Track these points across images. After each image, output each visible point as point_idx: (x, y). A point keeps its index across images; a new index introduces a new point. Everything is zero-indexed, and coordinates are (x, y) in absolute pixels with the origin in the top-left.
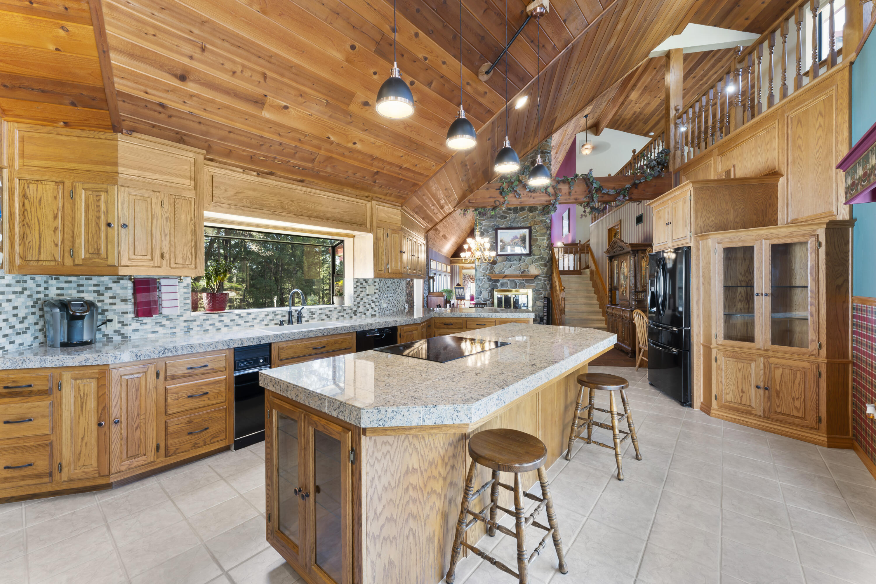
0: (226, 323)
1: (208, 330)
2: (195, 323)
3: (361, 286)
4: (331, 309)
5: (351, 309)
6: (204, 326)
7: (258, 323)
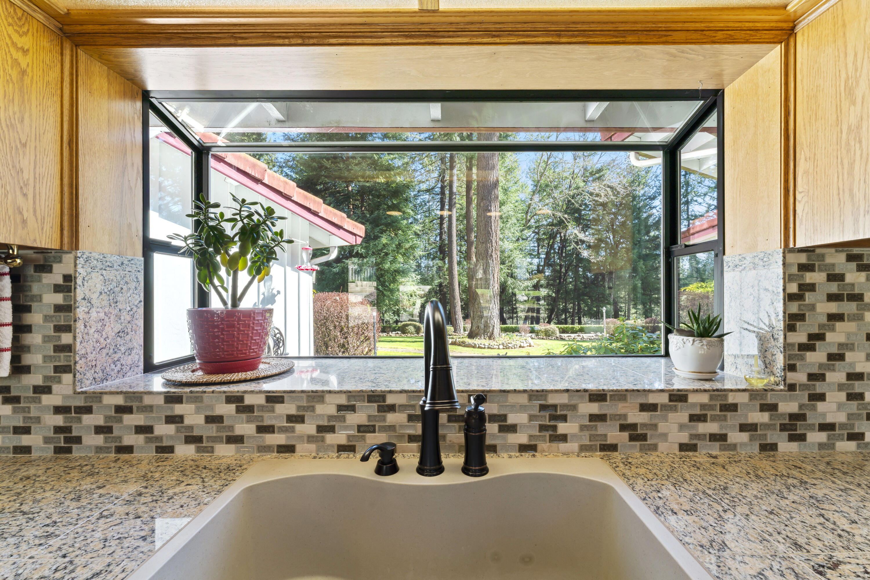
0: (191, 428)
1: (129, 449)
2: (88, 420)
3: (834, 288)
4: (652, 399)
5: (772, 408)
6: (116, 433)
7: (310, 439)
